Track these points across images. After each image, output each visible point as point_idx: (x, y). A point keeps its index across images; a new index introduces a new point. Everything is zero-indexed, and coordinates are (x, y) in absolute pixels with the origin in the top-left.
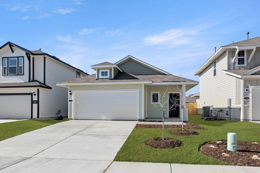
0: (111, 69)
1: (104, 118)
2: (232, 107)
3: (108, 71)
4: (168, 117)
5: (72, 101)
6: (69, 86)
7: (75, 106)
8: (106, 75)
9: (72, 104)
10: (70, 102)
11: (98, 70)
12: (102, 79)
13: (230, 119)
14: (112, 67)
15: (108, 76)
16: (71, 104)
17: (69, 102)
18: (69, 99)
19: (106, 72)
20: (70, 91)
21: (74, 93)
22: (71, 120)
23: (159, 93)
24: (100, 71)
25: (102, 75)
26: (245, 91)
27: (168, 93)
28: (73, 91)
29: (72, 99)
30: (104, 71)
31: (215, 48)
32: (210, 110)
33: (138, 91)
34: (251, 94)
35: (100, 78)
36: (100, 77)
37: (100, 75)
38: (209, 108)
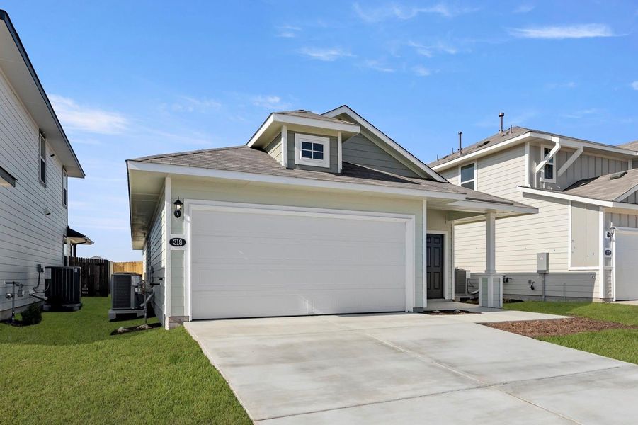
0: (333, 140)
2: (550, 271)
3: (326, 143)
5: (184, 242)
6: (168, 179)
7: (193, 263)
8: (320, 156)
9: (182, 258)
10: (174, 248)
11: (291, 135)
12: (303, 167)
13: (545, 300)
14: (336, 131)
15: (326, 162)
17: (166, 247)
18: (170, 237)
19: (320, 147)
20: (178, 203)
24: (299, 139)
25: (305, 154)
26: (607, 237)
28: (186, 202)
30: (313, 142)
32: (467, 277)
34: (614, 243)
35: (297, 161)
36: (299, 158)
37: (298, 152)
38: (464, 272)
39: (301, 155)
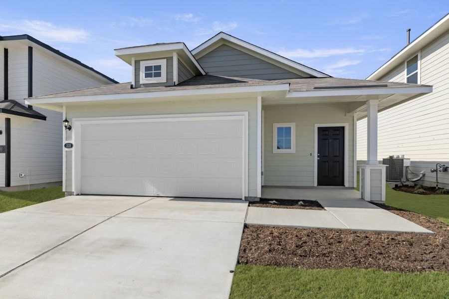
0: (169, 60)
1: (153, 191)
3: (163, 63)
4: (316, 184)
5: (72, 145)
6: (64, 107)
7: (82, 158)
8: (158, 75)
9: (71, 155)
10: (67, 149)
11: (137, 63)
12: (146, 85)
14: (171, 51)
15: (163, 79)
16: (69, 155)
17: (65, 149)
18: (65, 142)
19: (158, 68)
20: (66, 121)
21: (76, 124)
22: (71, 195)
23: (293, 126)
24: (143, 65)
25: (147, 76)
27: (317, 126)
28: (73, 120)
29: (73, 142)
30: (153, 65)
31: (409, 30)
32: (404, 165)
33: (244, 117)
35: (141, 82)
36: (143, 80)
37: (142, 74)
38: (401, 161)
39: (144, 76)
